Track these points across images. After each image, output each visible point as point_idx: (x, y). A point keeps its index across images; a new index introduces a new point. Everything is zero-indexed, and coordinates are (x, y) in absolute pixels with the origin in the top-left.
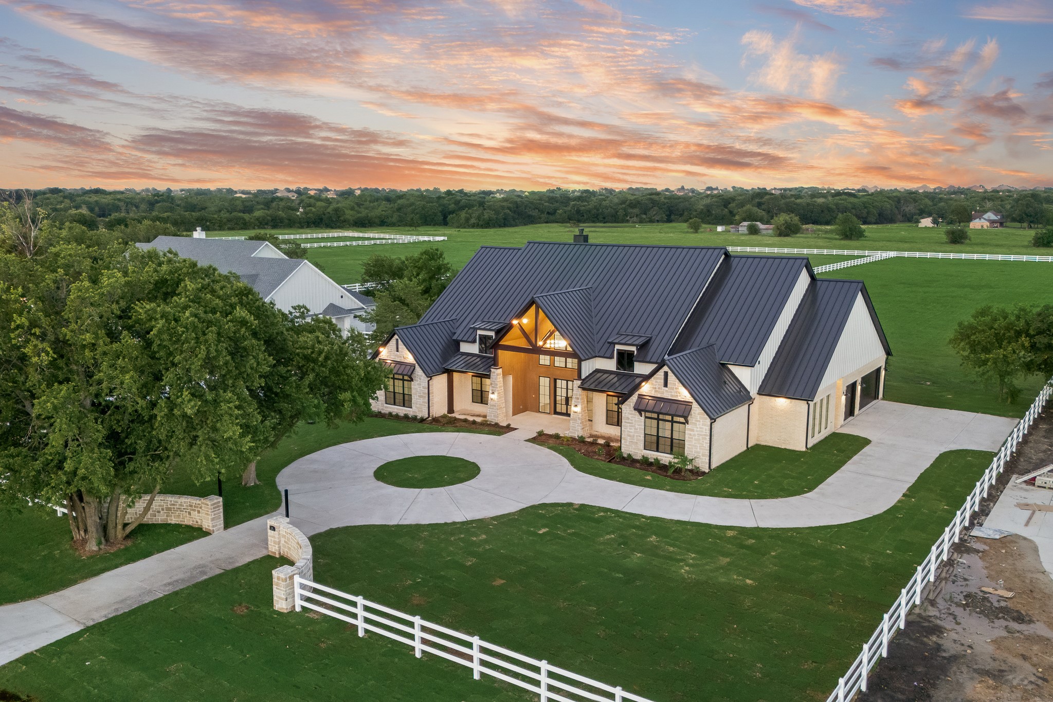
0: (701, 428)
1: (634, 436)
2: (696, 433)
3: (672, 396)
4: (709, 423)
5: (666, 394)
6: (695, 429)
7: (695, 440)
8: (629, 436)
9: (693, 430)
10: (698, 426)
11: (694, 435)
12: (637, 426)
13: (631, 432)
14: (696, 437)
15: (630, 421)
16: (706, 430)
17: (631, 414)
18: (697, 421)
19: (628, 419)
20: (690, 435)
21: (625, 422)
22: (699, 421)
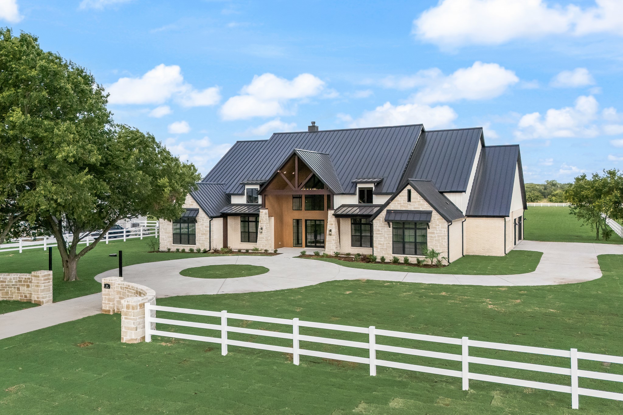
0: (440, 230)
1: (384, 243)
2: (437, 235)
3: (415, 208)
4: (447, 226)
5: (411, 207)
6: (435, 232)
7: (436, 240)
8: (380, 244)
9: (433, 233)
10: (438, 229)
11: (435, 237)
12: (386, 236)
13: (382, 241)
14: (437, 238)
15: (380, 232)
16: (444, 231)
17: (381, 227)
18: (437, 225)
19: (379, 230)
20: (432, 237)
21: (377, 234)
22: (439, 225)
